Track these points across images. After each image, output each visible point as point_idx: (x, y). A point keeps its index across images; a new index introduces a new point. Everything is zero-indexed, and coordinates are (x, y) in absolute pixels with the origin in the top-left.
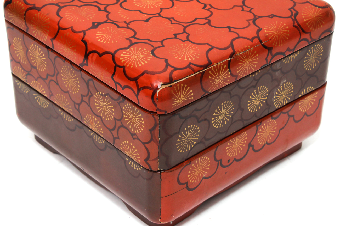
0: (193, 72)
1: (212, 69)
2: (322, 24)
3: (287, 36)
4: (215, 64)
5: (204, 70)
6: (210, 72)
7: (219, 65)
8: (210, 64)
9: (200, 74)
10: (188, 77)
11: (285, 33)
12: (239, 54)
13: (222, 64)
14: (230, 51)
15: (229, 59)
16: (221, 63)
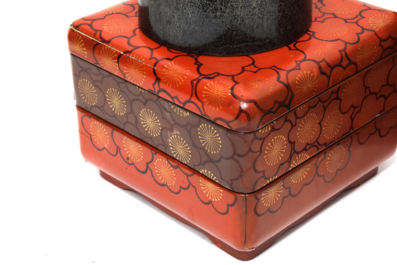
0: (93, 36)
1: (106, 47)
2: (219, 108)
3: (179, 84)
4: (110, 46)
5: (100, 42)
6: (103, 48)
7: (112, 49)
8: (108, 42)
9: (96, 43)
10: (87, 36)
11: (178, 79)
12: (132, 57)
13: (114, 52)
14: (130, 49)
15: (122, 53)
16: (115, 49)
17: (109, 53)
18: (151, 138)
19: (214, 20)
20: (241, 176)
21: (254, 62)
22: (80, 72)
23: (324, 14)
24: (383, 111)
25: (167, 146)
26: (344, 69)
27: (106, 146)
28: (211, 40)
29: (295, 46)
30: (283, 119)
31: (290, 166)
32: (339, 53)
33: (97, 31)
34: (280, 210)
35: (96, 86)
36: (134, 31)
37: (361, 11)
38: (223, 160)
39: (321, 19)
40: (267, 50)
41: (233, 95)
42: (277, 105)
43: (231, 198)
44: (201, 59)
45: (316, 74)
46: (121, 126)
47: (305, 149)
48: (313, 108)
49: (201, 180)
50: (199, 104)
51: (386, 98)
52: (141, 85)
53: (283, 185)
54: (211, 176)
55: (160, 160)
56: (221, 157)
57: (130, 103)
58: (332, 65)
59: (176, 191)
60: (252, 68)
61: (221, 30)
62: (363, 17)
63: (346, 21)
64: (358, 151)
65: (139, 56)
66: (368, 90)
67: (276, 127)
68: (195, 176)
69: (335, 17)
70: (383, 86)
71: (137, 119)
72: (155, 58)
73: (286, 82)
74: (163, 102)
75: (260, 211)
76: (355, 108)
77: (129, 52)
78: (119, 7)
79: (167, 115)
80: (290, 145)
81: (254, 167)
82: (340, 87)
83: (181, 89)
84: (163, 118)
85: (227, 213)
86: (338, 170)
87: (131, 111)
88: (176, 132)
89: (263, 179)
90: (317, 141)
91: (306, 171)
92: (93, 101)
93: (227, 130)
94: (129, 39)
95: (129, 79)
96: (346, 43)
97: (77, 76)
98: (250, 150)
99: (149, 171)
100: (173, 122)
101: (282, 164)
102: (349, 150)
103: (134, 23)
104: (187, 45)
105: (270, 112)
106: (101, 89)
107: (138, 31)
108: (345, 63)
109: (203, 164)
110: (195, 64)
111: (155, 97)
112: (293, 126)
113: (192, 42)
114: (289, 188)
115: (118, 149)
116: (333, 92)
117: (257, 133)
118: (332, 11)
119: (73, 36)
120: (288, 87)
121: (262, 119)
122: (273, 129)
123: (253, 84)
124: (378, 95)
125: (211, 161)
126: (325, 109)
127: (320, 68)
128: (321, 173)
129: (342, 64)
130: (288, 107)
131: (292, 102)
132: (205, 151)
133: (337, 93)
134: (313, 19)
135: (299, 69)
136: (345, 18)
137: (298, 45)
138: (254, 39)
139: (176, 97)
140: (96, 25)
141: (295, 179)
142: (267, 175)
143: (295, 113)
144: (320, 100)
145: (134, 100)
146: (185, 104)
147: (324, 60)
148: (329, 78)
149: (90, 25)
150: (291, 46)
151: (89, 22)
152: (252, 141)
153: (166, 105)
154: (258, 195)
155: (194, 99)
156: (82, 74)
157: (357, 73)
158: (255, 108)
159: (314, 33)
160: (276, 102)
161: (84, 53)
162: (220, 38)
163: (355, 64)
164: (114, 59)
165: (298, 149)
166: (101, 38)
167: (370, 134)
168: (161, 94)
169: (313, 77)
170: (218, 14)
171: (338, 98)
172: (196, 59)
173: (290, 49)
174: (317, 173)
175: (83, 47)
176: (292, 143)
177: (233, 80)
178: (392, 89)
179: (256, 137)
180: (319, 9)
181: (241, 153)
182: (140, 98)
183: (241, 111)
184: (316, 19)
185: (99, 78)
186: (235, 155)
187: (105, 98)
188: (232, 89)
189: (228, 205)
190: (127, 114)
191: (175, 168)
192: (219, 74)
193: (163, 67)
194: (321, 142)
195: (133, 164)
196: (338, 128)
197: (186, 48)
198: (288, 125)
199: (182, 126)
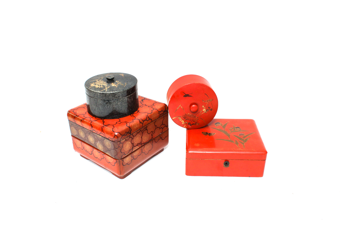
0: (74, 115)
8: (78, 116)
10: (72, 114)
11: (98, 126)
13: (80, 119)
15: (82, 119)
17: (78, 119)
18: (92, 144)
19: (107, 109)
20: (117, 154)
21: (120, 120)
22: (71, 125)
23: (143, 105)
24: (162, 132)
25: (97, 146)
26: (148, 121)
27: (80, 147)
28: (107, 115)
29: (133, 115)
30: (129, 137)
31: (133, 150)
32: (146, 117)
33: (75, 113)
34: (131, 164)
35: (76, 129)
36: (86, 113)
37: (154, 104)
38: (112, 150)
39: (142, 106)
40: (124, 117)
41: (113, 131)
42: (126, 133)
43: (115, 161)
44: (105, 120)
45: (138, 123)
46: (84, 141)
47: (137, 145)
48: (138, 133)
49: (107, 156)
50: (104, 134)
51: (163, 129)
52: (88, 129)
53: (131, 156)
54: (109, 154)
55: (95, 150)
56: (111, 149)
57: (85, 134)
58: (144, 120)
59: (100, 159)
60: (119, 122)
61: (110, 112)
62: (154, 105)
63: (149, 107)
64: (155, 145)
65: (87, 120)
66: (156, 126)
67: (127, 139)
68: (105, 155)
69: (146, 105)
70: (161, 125)
71: (88, 139)
72: (91, 121)
73: (129, 126)
74: (94, 133)
75: (124, 164)
76: (152, 132)
77: (84, 119)
78: (82, 105)
79: (96, 137)
80: (132, 144)
81: (121, 151)
82: (147, 126)
83: (99, 129)
84: (95, 138)
85: (114, 165)
86: (149, 151)
87: (86, 136)
88: (98, 142)
89: (124, 155)
90: (141, 142)
91: (138, 151)
92: (75, 134)
93: (112, 141)
94: (84, 115)
95: (84, 127)
96: (148, 113)
97: (71, 126)
98: (119, 147)
99: (92, 154)
100: (97, 139)
101: (130, 150)
102: (152, 144)
103: (86, 110)
104: (100, 116)
105: (124, 135)
106: (77, 130)
107: (87, 112)
108: (148, 119)
109: (107, 151)
110: (103, 122)
111: (92, 132)
112: (132, 139)
113: (102, 115)
114: (133, 157)
115: (84, 148)
116: (144, 128)
117: (120, 142)
118: (145, 104)
119: (68, 115)
120: (129, 127)
121: (121, 137)
122: (126, 140)
123: (119, 127)
124: (160, 128)
125: (109, 150)
126: (142, 133)
127: (140, 121)
128: (143, 151)
129: (147, 119)
130: (130, 133)
131: (131, 132)
132: (107, 147)
133: (146, 128)
134: (139, 106)
135: (133, 122)
136: (149, 106)
137: (134, 115)
138: (120, 114)
139: (97, 132)
140: (75, 111)
141: (135, 154)
142: (125, 153)
143: (133, 135)
144: (140, 131)
145: (86, 133)
146: (100, 134)
147: (141, 119)
148: (143, 124)
149: (73, 111)
150: (132, 115)
151: (73, 110)
152: (119, 144)
153: (95, 134)
154: (123, 160)
155: (102, 132)
156: (72, 126)
157: (152, 122)
158: (119, 134)
159: (139, 111)
160: (126, 132)
161: (72, 119)
162: (110, 114)
163: (151, 119)
164: (80, 121)
165: (135, 145)
166: (76, 115)
167: (159, 139)
168: (93, 131)
169: (138, 124)
170: (109, 107)
171: (146, 130)
172: (103, 120)
173: (131, 116)
174: (142, 152)
175: (71, 118)
176: (133, 144)
177: (113, 126)
178: (164, 126)
179: (120, 143)
180: (142, 103)
181: (116, 147)
182: (88, 132)
183: (115, 135)
184: (140, 106)
185: (76, 127)
186: (115, 148)
187: (79, 132)
188: (113, 129)
189: (115, 163)
190: (85, 137)
191: (99, 153)
192: (109, 125)
193: (93, 123)
194: (142, 143)
195: (88, 152)
196: (148, 138)
197: (100, 117)
198: (131, 139)
199: (100, 140)
